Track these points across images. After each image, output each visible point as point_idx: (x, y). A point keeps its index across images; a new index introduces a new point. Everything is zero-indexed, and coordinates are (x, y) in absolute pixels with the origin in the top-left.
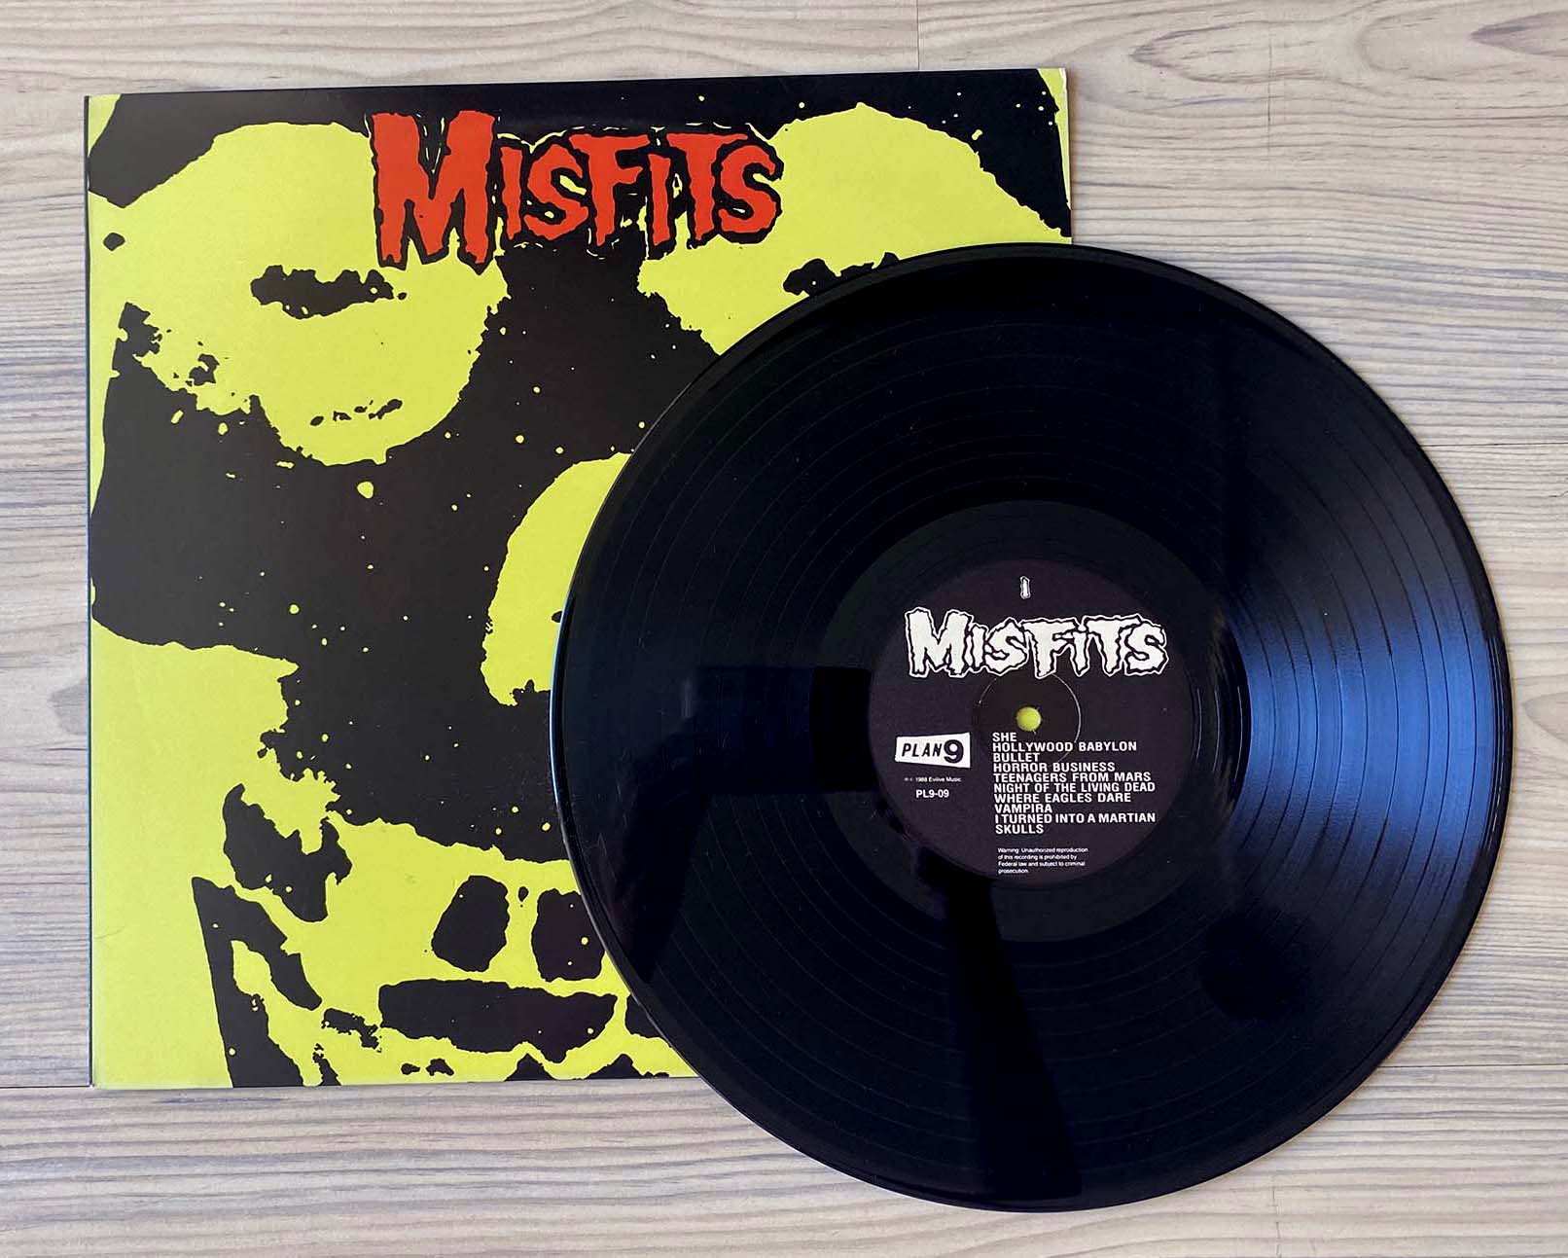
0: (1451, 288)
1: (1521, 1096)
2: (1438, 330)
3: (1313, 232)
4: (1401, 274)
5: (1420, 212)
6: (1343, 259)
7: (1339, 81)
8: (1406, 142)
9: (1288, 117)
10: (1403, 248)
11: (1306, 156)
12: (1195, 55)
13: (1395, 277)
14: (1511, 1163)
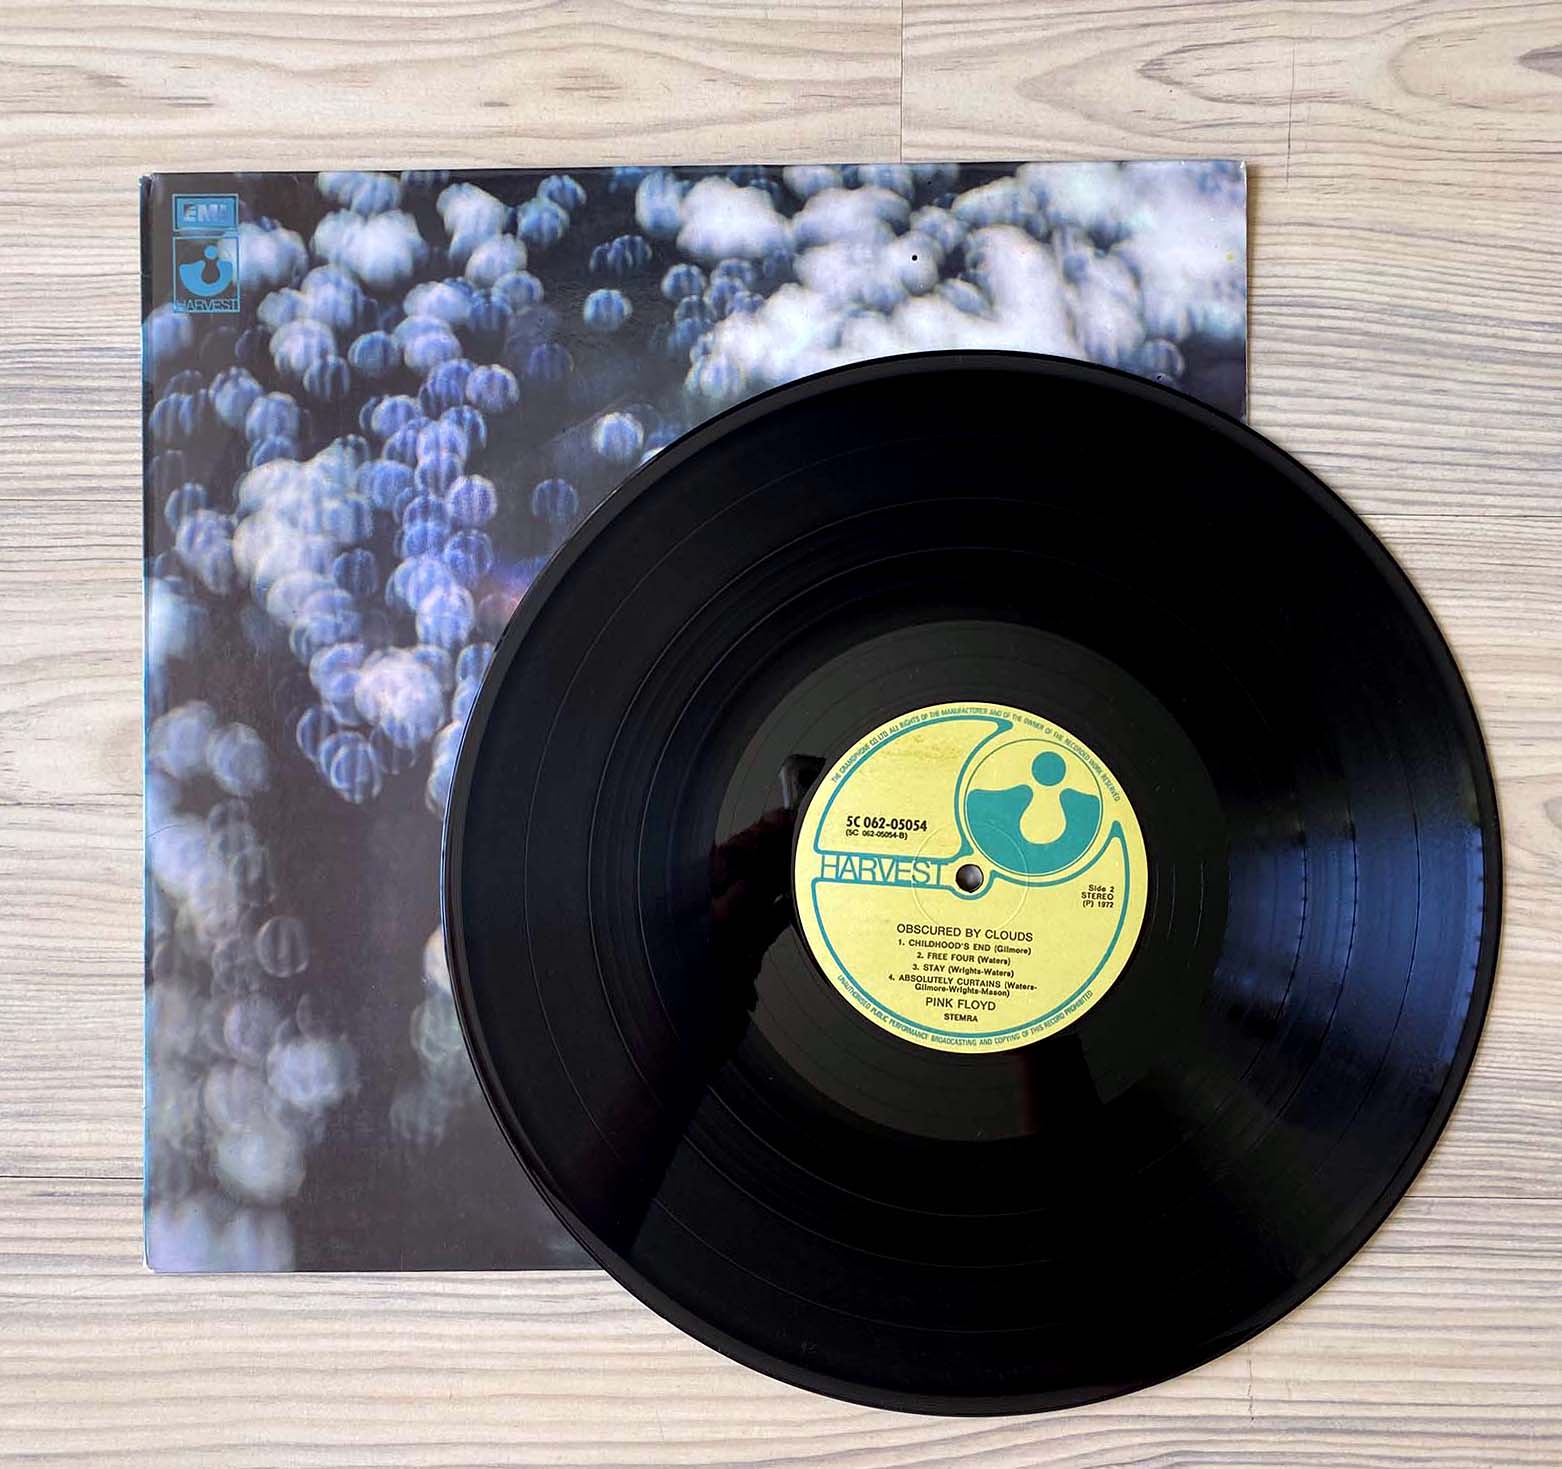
0: (1484, 341)
1: (1523, 1232)
2: (1468, 387)
3: (1331, 274)
4: (1428, 323)
5: (1452, 255)
6: (1366, 305)
7: (1368, 106)
8: (1442, 176)
9: (1311, 146)
10: (1433, 295)
11: (1329, 189)
12: (1210, 72)
13: (1423, 327)
14: (1508, 1304)
